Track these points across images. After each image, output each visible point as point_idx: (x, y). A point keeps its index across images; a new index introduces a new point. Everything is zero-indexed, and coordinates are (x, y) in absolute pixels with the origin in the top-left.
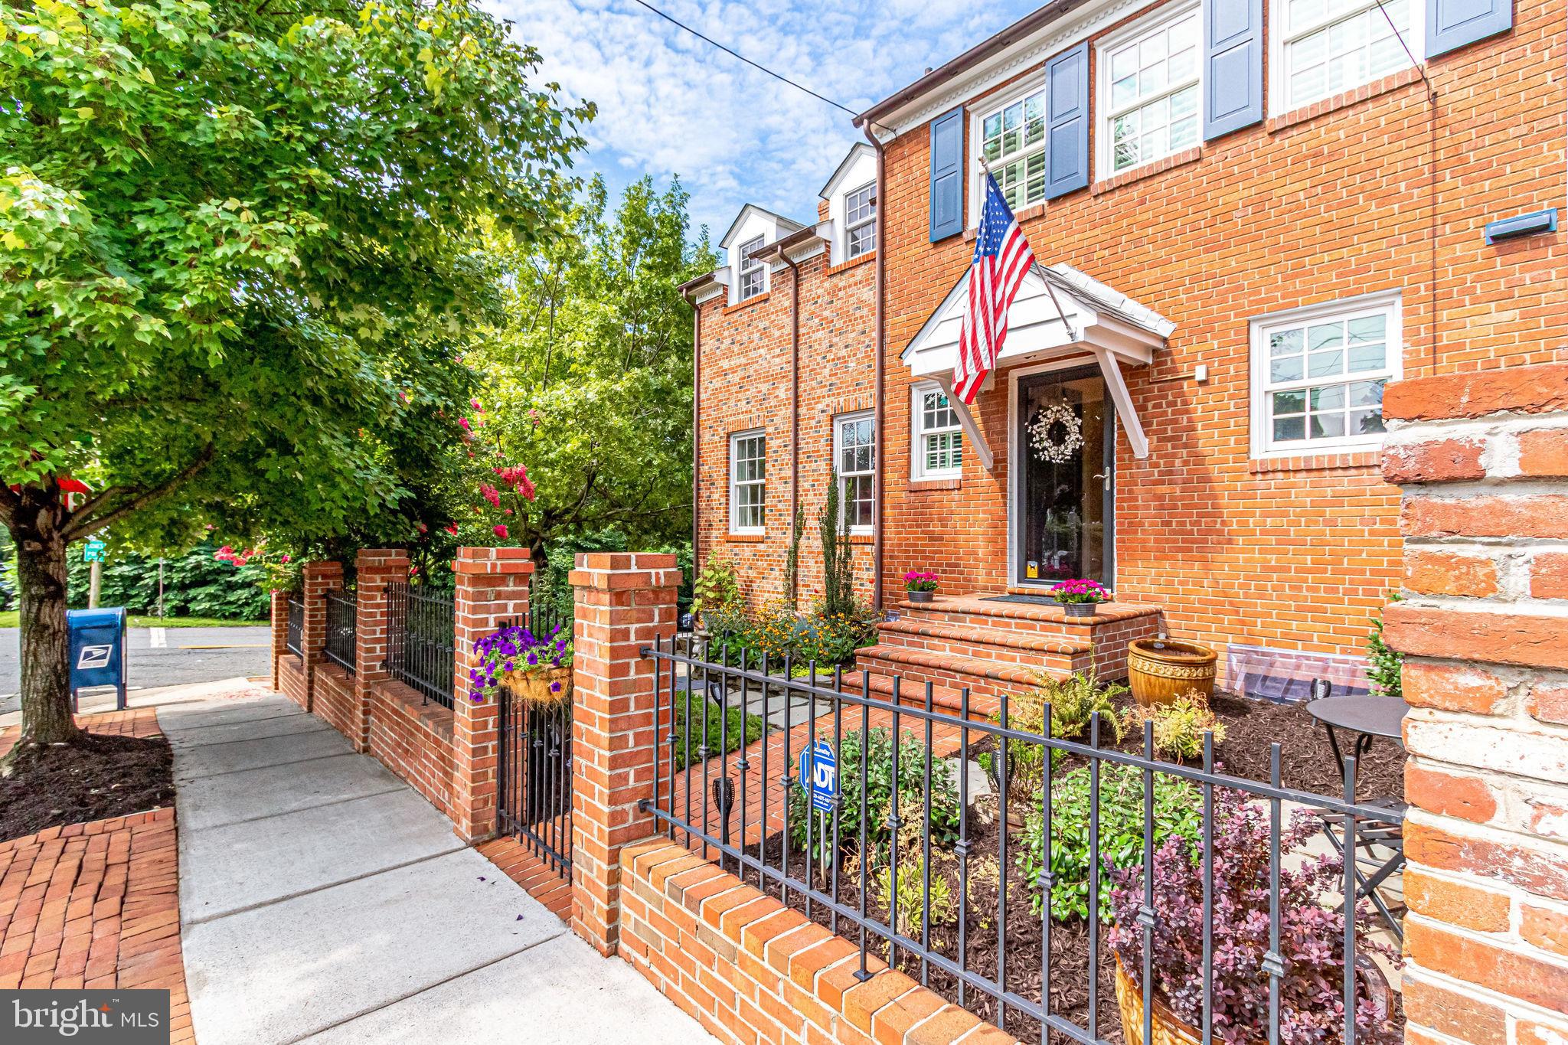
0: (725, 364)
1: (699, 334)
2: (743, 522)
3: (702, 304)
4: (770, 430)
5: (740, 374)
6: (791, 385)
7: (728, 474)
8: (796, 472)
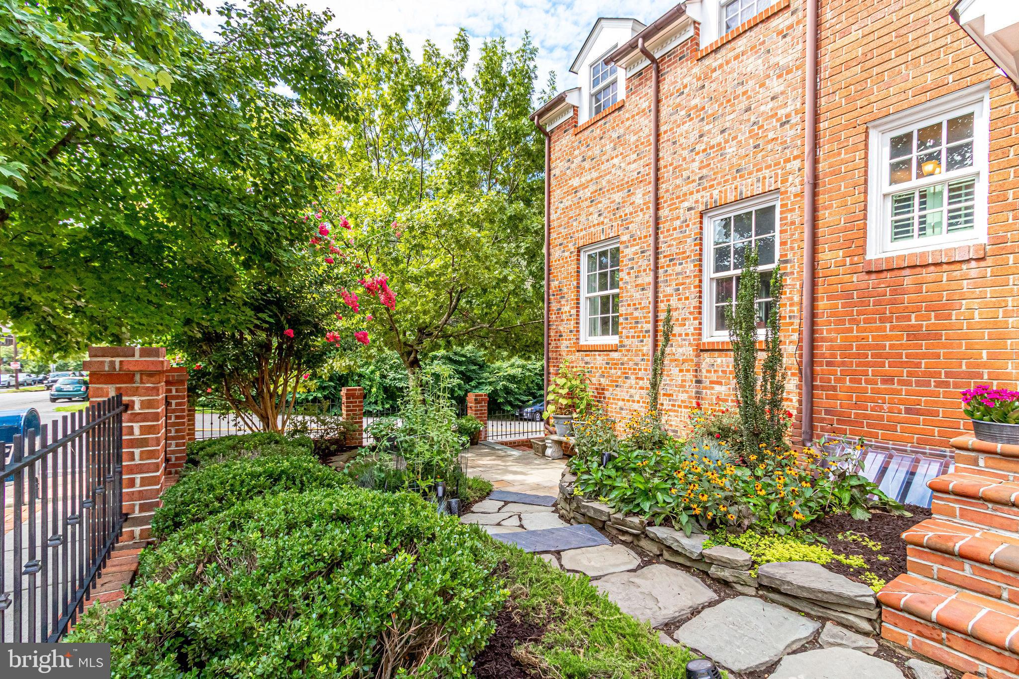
0: (575, 182)
1: (549, 159)
2: (593, 332)
3: (552, 131)
4: (624, 238)
5: (592, 188)
6: (651, 188)
7: (578, 287)
8: (656, 277)
